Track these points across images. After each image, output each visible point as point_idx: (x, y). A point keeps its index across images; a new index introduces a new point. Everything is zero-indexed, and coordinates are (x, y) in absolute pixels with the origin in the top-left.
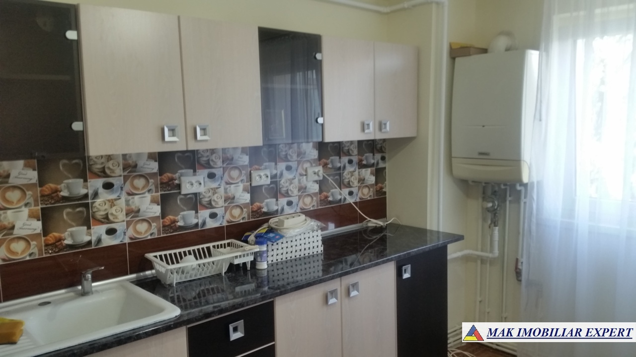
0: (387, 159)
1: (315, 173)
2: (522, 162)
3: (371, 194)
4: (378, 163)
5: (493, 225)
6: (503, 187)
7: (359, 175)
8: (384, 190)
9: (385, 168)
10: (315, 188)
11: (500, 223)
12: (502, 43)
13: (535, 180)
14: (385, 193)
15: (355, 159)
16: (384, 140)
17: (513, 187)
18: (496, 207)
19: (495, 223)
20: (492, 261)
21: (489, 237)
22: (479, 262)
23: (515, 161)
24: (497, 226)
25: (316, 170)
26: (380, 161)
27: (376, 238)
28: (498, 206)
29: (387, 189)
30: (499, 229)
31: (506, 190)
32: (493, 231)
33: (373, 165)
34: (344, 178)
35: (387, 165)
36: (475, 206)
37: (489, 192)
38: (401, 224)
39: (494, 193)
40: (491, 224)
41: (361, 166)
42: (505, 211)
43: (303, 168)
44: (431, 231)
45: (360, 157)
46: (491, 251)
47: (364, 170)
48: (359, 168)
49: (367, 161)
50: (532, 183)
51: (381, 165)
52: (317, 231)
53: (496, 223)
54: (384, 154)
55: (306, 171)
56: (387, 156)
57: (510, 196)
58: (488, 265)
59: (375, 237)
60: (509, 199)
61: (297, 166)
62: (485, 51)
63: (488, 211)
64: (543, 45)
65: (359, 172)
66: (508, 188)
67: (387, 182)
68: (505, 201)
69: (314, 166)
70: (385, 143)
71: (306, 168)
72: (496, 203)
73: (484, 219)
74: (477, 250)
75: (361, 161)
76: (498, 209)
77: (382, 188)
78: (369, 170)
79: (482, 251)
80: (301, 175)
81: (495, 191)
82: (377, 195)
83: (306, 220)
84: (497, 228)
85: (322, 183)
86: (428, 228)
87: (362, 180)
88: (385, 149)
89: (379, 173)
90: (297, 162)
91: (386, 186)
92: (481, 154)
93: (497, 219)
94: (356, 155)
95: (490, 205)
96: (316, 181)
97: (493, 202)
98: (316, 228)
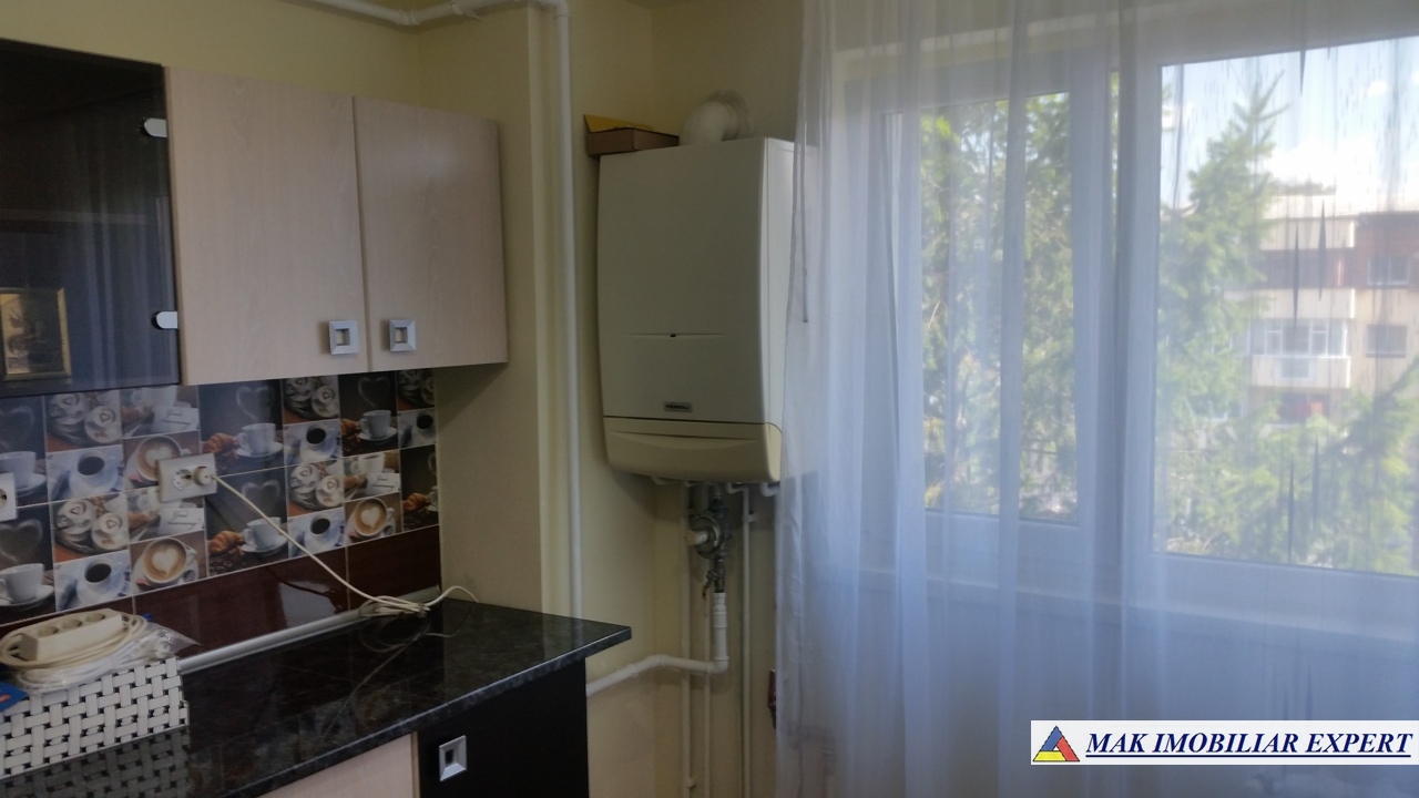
0: (436, 423)
1: (188, 477)
2: (767, 426)
3: (391, 522)
4: (408, 436)
5: (713, 588)
6: (731, 491)
7: (348, 472)
8: (431, 508)
9: (432, 448)
10: (196, 518)
11: (731, 580)
12: (713, 120)
13: (796, 472)
14: (434, 516)
15: (332, 428)
16: (427, 373)
17: (755, 489)
18: (716, 543)
19: (717, 584)
20: (716, 682)
21: (707, 620)
22: (686, 684)
23: (753, 427)
24: (722, 591)
25: (191, 467)
26: (415, 430)
27: (400, 648)
28: (722, 538)
29: (440, 507)
30: (727, 600)
31: (740, 496)
32: (713, 604)
33: (390, 443)
34: (295, 484)
35: (437, 440)
36: (675, 539)
37: (704, 503)
38: (477, 601)
39: (714, 506)
40: (706, 587)
41: (352, 445)
42: (741, 549)
43: (145, 465)
44: (555, 619)
45: (348, 421)
46: (713, 657)
47: (362, 457)
48: (346, 454)
49: (372, 431)
50: (791, 481)
51: (420, 440)
52: (164, 662)
53: (720, 582)
54: (427, 411)
55: (156, 471)
56: (436, 414)
57: (751, 512)
58: (707, 690)
59: (394, 647)
60: (748, 518)
61: (121, 458)
62: (672, 140)
63: (700, 553)
64: (803, 128)
65: (347, 465)
66: (746, 491)
67: (439, 487)
68: (740, 525)
69: (186, 456)
70: (429, 380)
71: (157, 463)
72: (718, 533)
73: (694, 573)
74: (680, 656)
75: (352, 431)
76: (722, 548)
77: (424, 504)
78: (381, 456)
79: (692, 657)
80: (137, 484)
81: (716, 501)
82: (408, 524)
83: (126, 630)
84: (722, 595)
85: (214, 506)
86: (545, 610)
87: (356, 488)
88: (430, 395)
89: (416, 466)
90: (120, 446)
91: (436, 497)
92: (671, 407)
93: (721, 571)
94: (336, 417)
95: (702, 537)
96: (195, 501)
97: (709, 530)
98: (161, 651)
